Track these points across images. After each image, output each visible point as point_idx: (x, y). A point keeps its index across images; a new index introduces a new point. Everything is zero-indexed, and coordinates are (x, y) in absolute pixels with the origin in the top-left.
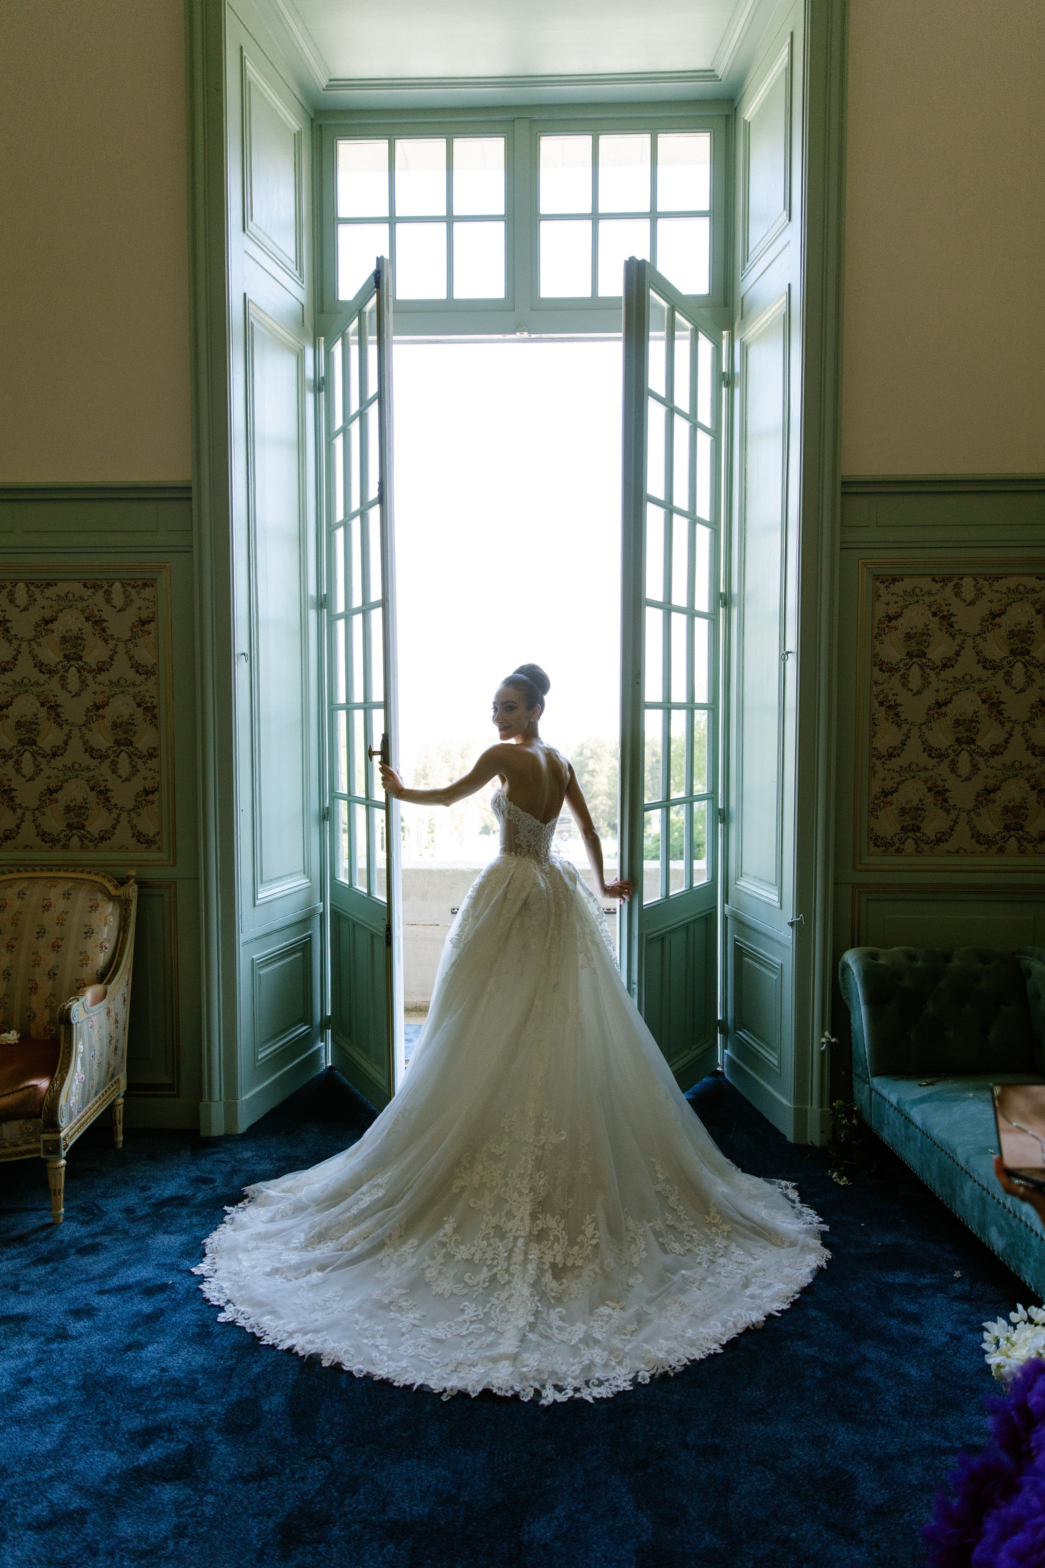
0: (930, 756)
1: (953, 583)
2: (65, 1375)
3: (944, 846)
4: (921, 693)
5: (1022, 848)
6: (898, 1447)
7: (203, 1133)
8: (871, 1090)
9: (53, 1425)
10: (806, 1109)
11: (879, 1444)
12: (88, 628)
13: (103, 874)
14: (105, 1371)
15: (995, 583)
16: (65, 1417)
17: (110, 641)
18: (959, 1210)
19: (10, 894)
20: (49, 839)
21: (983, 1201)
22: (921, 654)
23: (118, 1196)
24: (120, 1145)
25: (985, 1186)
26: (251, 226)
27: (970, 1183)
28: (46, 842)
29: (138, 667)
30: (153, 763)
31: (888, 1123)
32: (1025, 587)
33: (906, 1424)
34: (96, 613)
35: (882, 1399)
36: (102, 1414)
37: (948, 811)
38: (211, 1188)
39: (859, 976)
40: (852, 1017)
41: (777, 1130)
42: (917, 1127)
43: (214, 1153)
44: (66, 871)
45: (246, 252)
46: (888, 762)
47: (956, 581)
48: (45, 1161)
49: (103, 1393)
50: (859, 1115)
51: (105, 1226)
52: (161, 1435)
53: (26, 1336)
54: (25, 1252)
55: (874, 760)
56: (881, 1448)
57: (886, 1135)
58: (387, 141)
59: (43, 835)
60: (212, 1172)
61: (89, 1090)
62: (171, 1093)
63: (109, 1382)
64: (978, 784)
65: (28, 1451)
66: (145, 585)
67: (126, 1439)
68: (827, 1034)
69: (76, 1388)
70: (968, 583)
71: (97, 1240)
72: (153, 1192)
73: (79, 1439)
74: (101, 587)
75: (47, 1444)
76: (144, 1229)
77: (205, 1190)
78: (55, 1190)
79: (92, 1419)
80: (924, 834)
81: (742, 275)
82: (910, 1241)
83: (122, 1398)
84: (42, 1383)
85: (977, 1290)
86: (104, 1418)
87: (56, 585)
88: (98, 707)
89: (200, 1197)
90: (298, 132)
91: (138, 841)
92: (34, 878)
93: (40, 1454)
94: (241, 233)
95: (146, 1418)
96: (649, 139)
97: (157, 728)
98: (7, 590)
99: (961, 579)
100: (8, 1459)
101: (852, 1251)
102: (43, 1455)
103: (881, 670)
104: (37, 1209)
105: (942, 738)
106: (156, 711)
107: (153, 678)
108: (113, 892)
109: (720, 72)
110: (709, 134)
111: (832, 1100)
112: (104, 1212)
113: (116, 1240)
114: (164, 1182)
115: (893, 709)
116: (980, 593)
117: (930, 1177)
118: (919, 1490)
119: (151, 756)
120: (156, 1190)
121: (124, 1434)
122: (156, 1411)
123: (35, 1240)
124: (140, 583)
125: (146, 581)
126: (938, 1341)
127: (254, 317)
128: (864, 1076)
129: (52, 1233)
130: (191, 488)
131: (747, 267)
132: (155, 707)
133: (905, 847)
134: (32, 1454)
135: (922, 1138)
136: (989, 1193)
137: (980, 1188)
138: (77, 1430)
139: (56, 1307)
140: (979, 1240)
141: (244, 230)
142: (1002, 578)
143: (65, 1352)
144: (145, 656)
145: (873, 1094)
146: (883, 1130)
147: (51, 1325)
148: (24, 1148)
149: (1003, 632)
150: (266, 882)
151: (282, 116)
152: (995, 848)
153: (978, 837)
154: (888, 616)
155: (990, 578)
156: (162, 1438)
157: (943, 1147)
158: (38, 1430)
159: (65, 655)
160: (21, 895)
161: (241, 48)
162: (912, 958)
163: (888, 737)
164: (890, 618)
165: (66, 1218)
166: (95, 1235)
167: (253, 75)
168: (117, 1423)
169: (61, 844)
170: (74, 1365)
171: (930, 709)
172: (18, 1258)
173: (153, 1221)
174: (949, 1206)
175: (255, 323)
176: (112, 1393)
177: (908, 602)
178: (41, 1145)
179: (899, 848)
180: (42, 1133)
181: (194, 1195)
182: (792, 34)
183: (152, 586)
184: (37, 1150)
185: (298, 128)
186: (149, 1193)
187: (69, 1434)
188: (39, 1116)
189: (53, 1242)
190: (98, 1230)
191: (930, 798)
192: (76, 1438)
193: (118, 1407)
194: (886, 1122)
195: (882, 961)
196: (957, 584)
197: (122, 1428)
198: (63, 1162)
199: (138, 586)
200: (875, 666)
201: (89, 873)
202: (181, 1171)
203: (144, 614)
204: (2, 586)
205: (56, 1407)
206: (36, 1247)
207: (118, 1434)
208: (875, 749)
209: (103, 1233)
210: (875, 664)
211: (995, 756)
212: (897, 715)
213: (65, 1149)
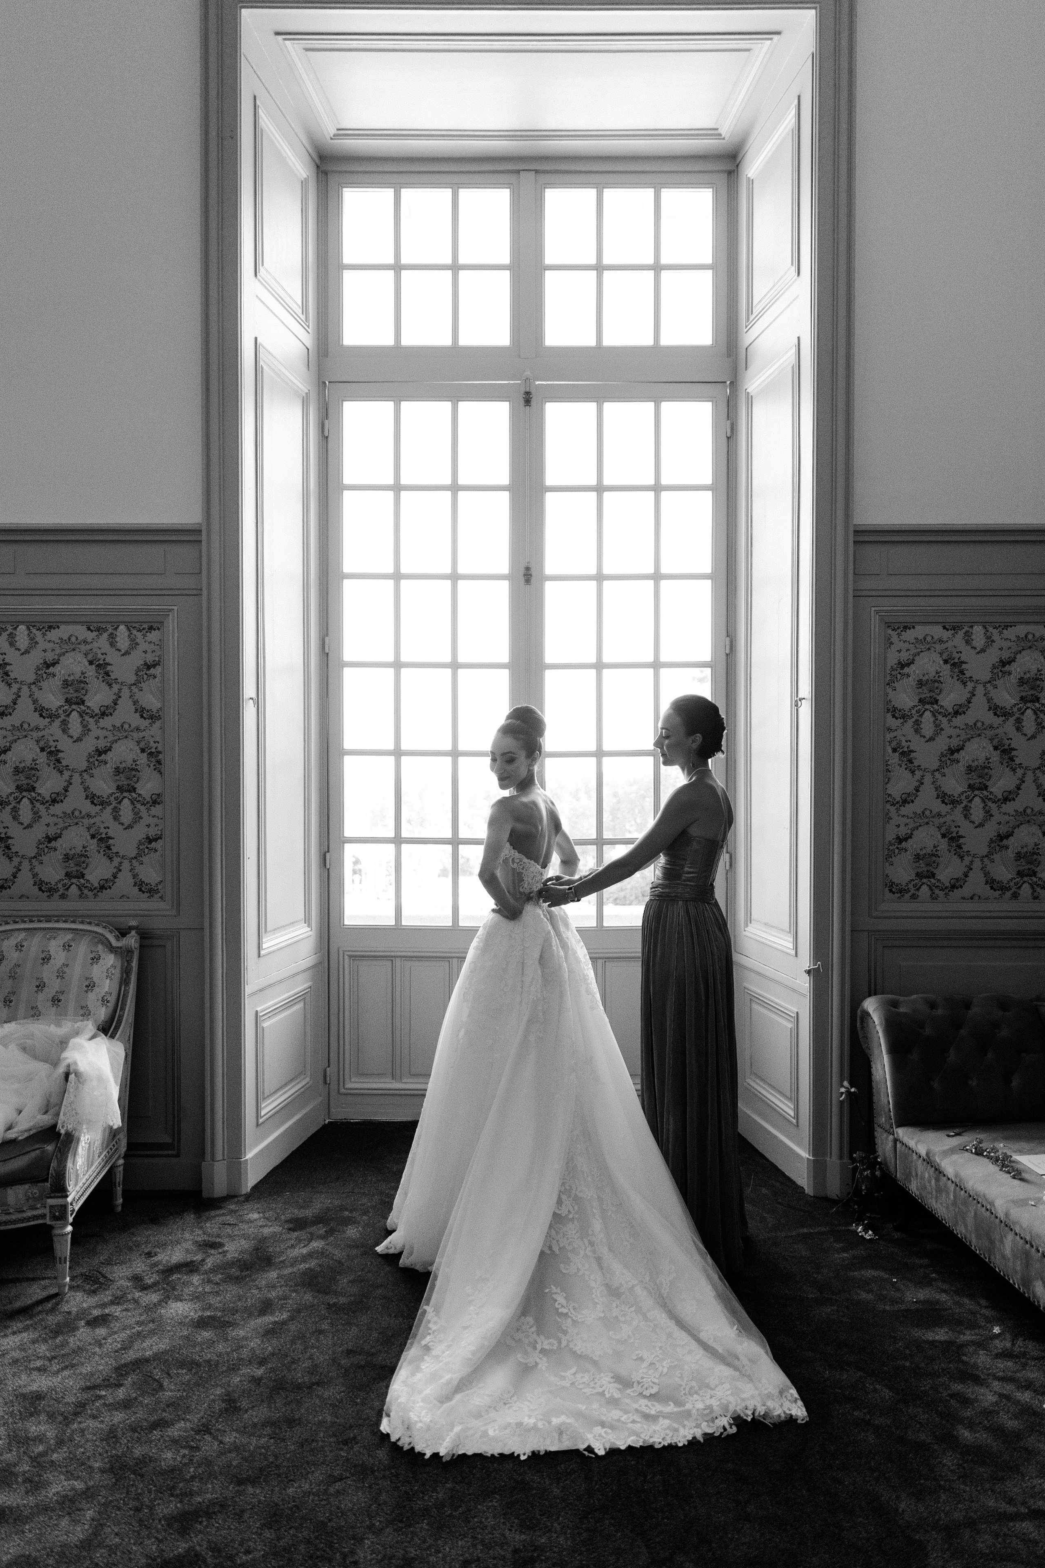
0: (943, 802)
1: (964, 631)
2: (89, 1457)
3: (957, 893)
4: (934, 739)
5: (1036, 894)
6: (964, 1513)
7: (205, 1195)
8: (896, 1141)
9: (83, 1512)
10: (826, 1161)
11: (944, 1510)
12: (91, 671)
13: (104, 924)
14: (132, 1452)
15: (1005, 631)
16: (95, 1503)
17: (114, 685)
18: (998, 1263)
19: (8, 945)
20: (45, 888)
21: (1027, 1254)
22: (933, 701)
23: (122, 1263)
24: (120, 1209)
25: (1028, 1239)
26: (262, 271)
27: (1010, 1236)
28: (43, 892)
29: (142, 712)
30: (157, 810)
31: (917, 1175)
32: (1034, 635)
33: (968, 1489)
34: (100, 656)
35: (940, 1462)
36: (134, 1500)
37: (962, 858)
38: (220, 1253)
39: (881, 1024)
40: (873, 1066)
41: (794, 1183)
42: (949, 1179)
43: (218, 1215)
44: (65, 921)
45: (257, 296)
46: (902, 808)
47: (966, 628)
48: (51, 1228)
49: (132, 1476)
50: (883, 1166)
51: (113, 1295)
52: (200, 1520)
53: (43, 1417)
54: (31, 1325)
55: (888, 806)
56: (946, 1514)
57: (914, 1188)
58: (393, 190)
59: (40, 885)
60: (218, 1236)
61: (94, 1151)
62: (170, 1152)
63: (137, 1463)
64: (991, 830)
65: (59, 1541)
66: (151, 628)
67: (162, 1526)
68: (846, 1083)
69: (102, 1471)
70: (978, 630)
71: (107, 1311)
72: (160, 1258)
73: (113, 1527)
74: (106, 630)
75: (79, 1533)
76: (154, 1297)
77: (214, 1255)
78: (60, 1258)
79: (124, 1504)
80: (939, 880)
81: (746, 327)
82: (944, 1297)
83: (153, 1481)
84: (66, 1466)
85: (1019, 1346)
86: (136, 1504)
87: (58, 627)
88: (100, 752)
89: (210, 1263)
90: (305, 179)
91: (140, 890)
92: (31, 929)
93: (72, 1545)
94: (254, 278)
95: (181, 1502)
96: (653, 193)
97: (161, 773)
98: (8, 632)
99: (972, 627)
100: (39, 1551)
101: (888, 1308)
102: (76, 1546)
103: (894, 716)
104: (39, 1279)
105: (954, 784)
106: (160, 756)
107: (158, 723)
108: (114, 943)
109: (725, 131)
110: (711, 190)
111: (852, 1151)
112: (111, 1280)
113: (127, 1310)
114: (170, 1247)
115: (906, 755)
116: (990, 641)
117: (964, 1230)
118: (991, 1560)
119: (155, 802)
120: (163, 1256)
121: (160, 1521)
122: (191, 1494)
123: (40, 1312)
124: (146, 626)
125: (153, 624)
126: (987, 1401)
127: (264, 362)
128: (888, 1127)
129: (57, 1304)
130: (201, 531)
131: (751, 320)
132: (160, 752)
133: (920, 894)
134: (64, 1545)
135: (955, 1190)
136: (1032, 1246)
137: (1022, 1241)
138: (109, 1517)
139: (71, 1384)
140: (1022, 1295)
141: (256, 275)
142: (1011, 626)
143: (86, 1432)
144: (150, 701)
145: (899, 1145)
146: (911, 1181)
147: (68, 1403)
148: (30, 1214)
149: (1013, 679)
150: (270, 931)
151: (291, 164)
152: (1008, 894)
153: (992, 883)
154: (900, 663)
155: (999, 626)
156: (201, 1523)
157: (980, 1200)
158: (67, 1517)
159: (67, 699)
160: (19, 947)
161: (255, 97)
162: (933, 1005)
163: (902, 783)
164: (902, 666)
165: (71, 1288)
166: (104, 1305)
167: (265, 124)
168: (151, 1508)
169: (60, 893)
170: (97, 1446)
171: (942, 755)
172: (25, 1331)
173: (164, 1289)
174: (987, 1260)
175: (265, 367)
176: (142, 1476)
177: (919, 650)
178: (46, 1211)
179: (914, 894)
180: (48, 1198)
181: (203, 1260)
182: (799, 97)
183: (159, 629)
184: (43, 1216)
185: (305, 176)
186: (155, 1259)
187: (101, 1522)
188: (46, 1180)
189: (60, 1313)
190: (106, 1300)
191: (944, 844)
192: (109, 1526)
193: (150, 1492)
194: (914, 1174)
195: (902, 1010)
196: (967, 632)
197: (157, 1514)
198: (70, 1228)
199: (144, 629)
200: (887, 712)
201: (90, 923)
202: (187, 1235)
203: (150, 658)
204: (2, 628)
205: (84, 1493)
206: (42, 1320)
207: (153, 1520)
208: (889, 795)
209: (112, 1303)
210: (888, 710)
211: (1008, 802)
212: (911, 761)
213: (71, 1215)
